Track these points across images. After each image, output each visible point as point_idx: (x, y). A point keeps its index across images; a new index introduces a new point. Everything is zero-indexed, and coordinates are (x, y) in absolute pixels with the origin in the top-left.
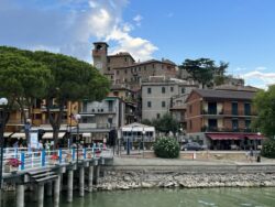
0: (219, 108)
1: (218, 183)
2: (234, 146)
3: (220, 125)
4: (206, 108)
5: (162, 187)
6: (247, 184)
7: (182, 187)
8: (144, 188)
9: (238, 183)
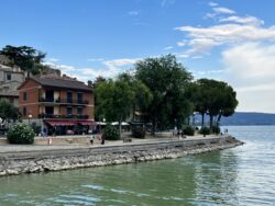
0: (56, 96)
1: (78, 165)
2: (69, 131)
3: (56, 112)
4: (44, 96)
5: (29, 172)
6: (103, 164)
7: (47, 170)
8: (11, 175)
9: (95, 163)
